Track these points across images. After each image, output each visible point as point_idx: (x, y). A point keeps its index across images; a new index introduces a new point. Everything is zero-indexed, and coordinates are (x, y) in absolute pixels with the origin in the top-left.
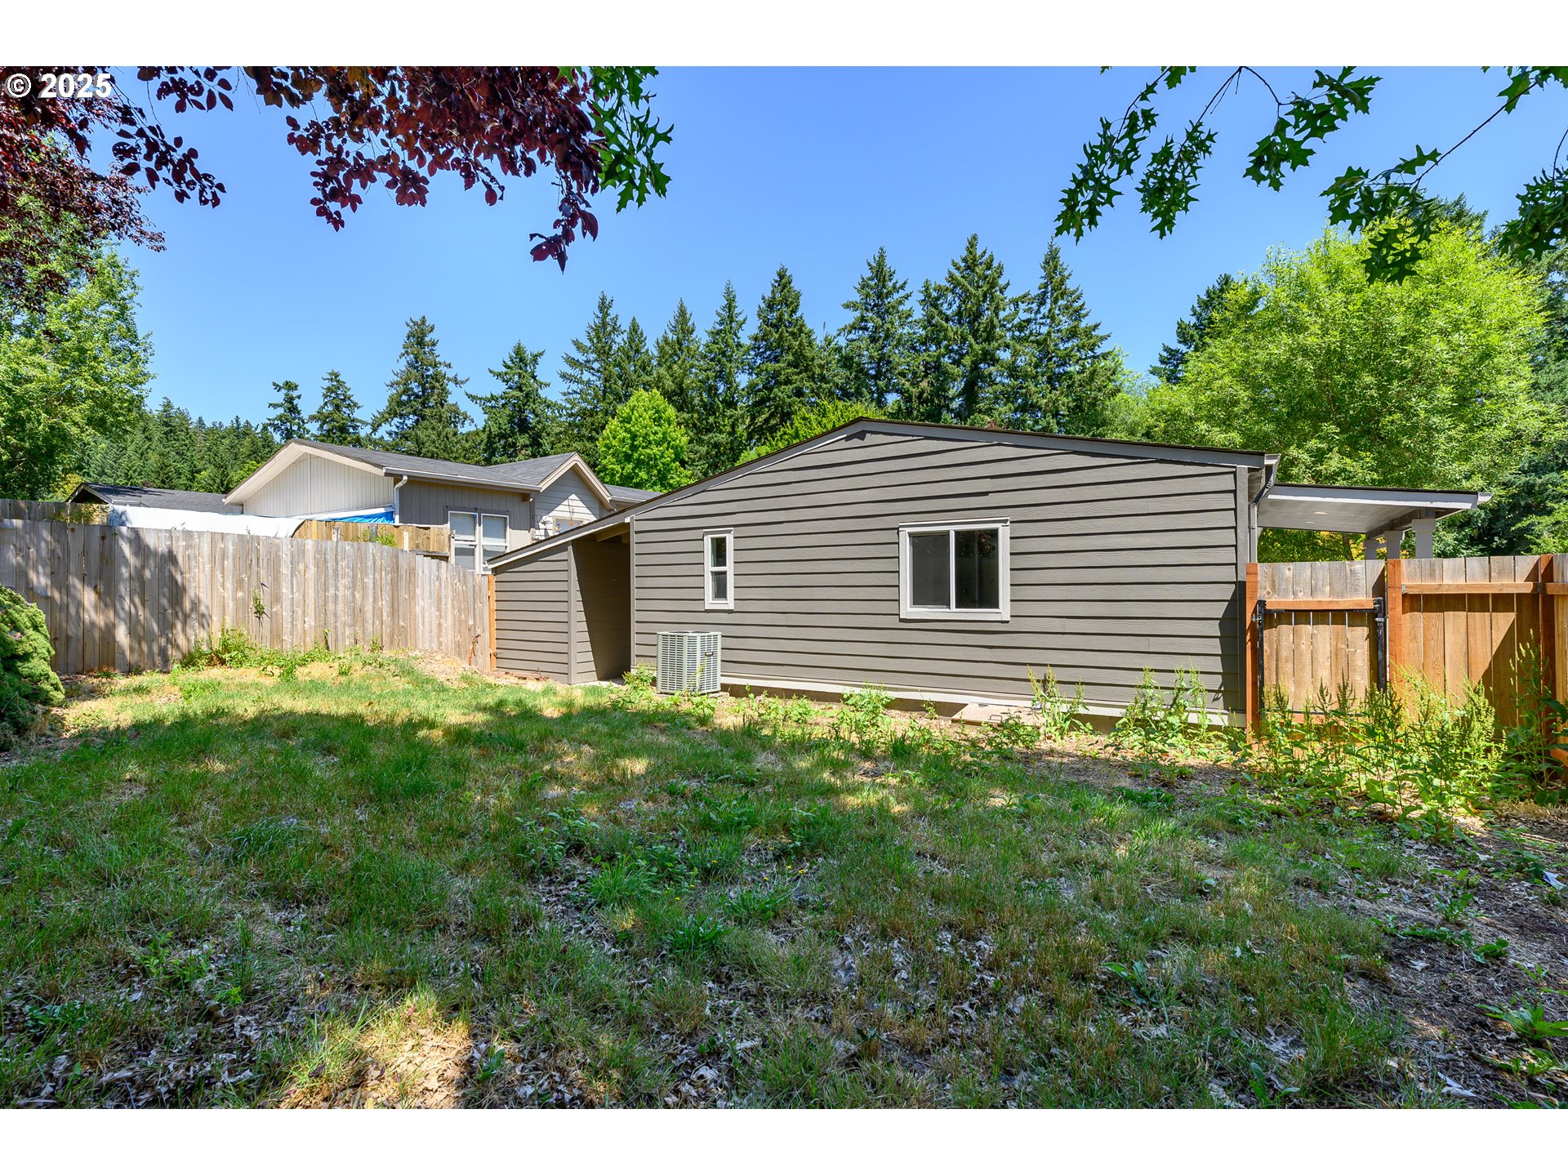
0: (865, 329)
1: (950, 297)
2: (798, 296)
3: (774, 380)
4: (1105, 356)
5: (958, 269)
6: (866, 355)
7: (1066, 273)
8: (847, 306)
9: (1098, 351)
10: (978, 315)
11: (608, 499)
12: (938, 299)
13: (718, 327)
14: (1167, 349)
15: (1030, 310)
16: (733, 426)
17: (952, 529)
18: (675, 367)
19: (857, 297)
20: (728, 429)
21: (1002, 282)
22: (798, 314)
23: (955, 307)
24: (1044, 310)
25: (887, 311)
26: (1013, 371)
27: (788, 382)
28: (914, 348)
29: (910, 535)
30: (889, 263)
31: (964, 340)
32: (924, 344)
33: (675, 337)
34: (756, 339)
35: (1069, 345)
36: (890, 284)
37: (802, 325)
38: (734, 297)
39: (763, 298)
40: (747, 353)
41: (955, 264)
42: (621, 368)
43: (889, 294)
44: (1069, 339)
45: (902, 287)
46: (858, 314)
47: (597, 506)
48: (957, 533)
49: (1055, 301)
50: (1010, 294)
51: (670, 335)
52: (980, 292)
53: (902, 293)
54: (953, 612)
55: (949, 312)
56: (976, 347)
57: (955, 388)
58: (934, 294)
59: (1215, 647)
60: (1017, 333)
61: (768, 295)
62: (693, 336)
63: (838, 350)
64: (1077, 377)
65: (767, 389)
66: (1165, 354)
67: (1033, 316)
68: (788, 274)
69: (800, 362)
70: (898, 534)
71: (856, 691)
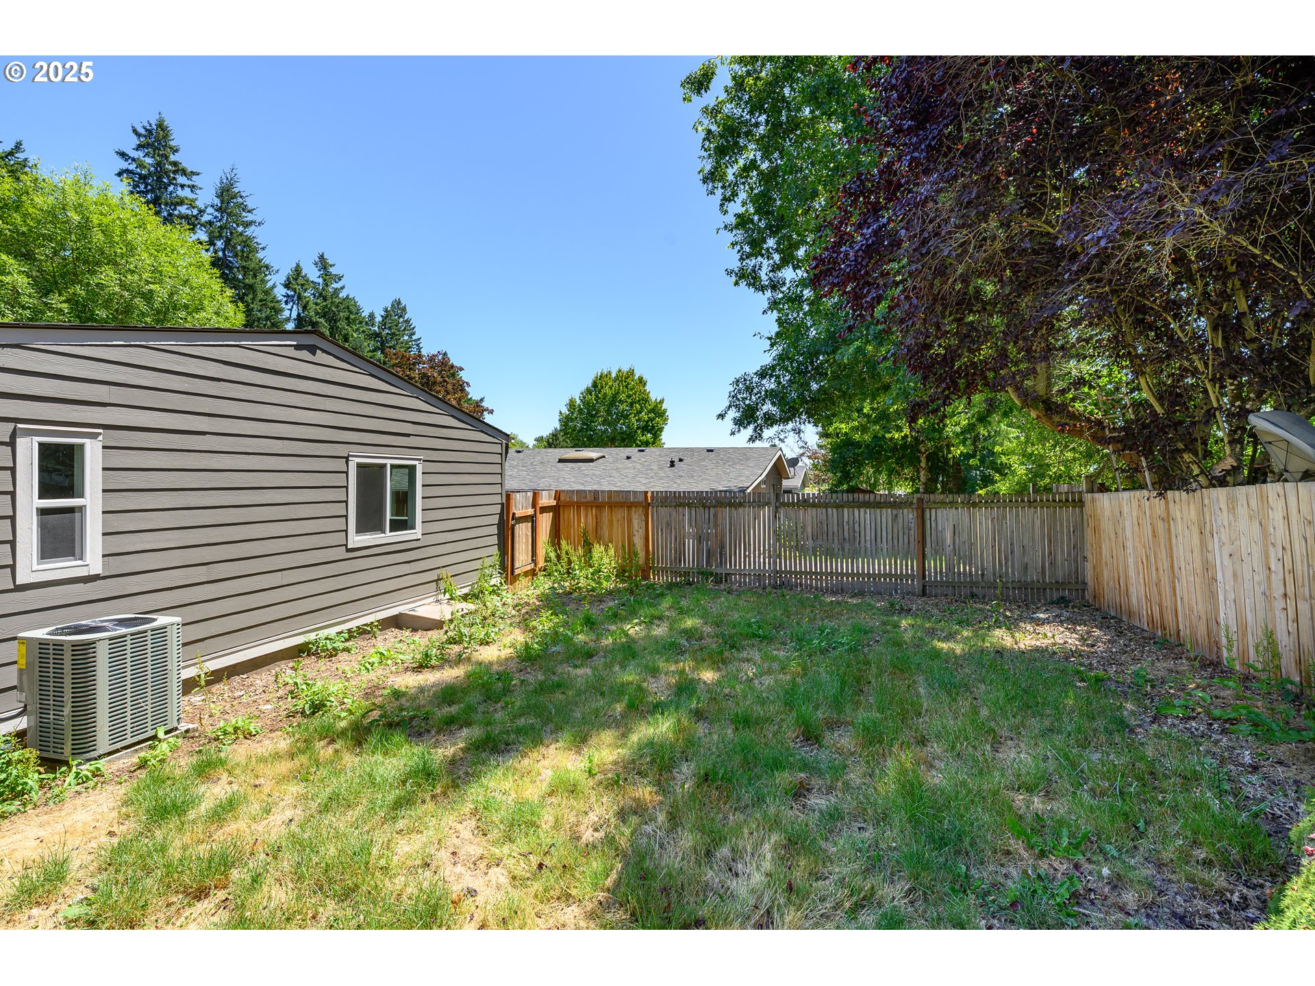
17: (389, 463)
29: (360, 466)
48: (392, 466)
54: (387, 536)
59: (495, 540)
70: (347, 463)
71: (312, 637)
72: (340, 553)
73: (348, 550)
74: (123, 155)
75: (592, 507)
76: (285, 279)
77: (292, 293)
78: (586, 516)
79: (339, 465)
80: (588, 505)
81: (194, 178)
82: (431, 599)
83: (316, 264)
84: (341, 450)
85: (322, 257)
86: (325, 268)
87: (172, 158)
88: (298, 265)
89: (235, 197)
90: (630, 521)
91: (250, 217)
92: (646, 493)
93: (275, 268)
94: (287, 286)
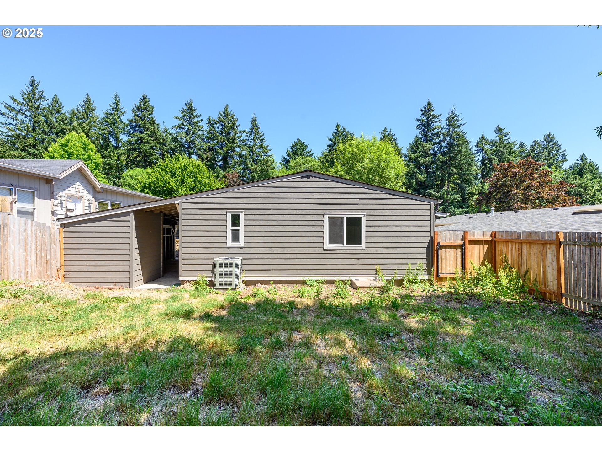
0: (184, 129)
1: (218, 125)
2: (152, 108)
3: (141, 141)
4: (270, 156)
5: (221, 115)
6: (184, 140)
7: (259, 126)
8: (176, 118)
9: (268, 154)
10: (229, 134)
11: (99, 187)
12: (213, 124)
13: (110, 112)
14: (284, 157)
15: (247, 136)
16: (118, 157)
17: (345, 216)
18: (84, 125)
19: (180, 115)
20: (116, 158)
21: (237, 124)
22: (153, 116)
23: (220, 129)
24: (252, 137)
25: (193, 124)
26: (240, 156)
27: (148, 143)
28: (204, 140)
29: (329, 218)
30: (194, 106)
31: (224, 141)
32: (208, 139)
33: (84, 111)
34: (131, 121)
35: (259, 150)
36: (195, 114)
37: (155, 121)
38: (120, 100)
39: (135, 105)
40: (126, 126)
41: (220, 114)
42: (47, 118)
43: (194, 118)
44: (259, 149)
45: (199, 116)
46: (181, 122)
47: (92, 189)
48: (347, 218)
49: (255, 135)
50: (239, 129)
51: (81, 109)
52: (230, 125)
53: (199, 119)
54: (345, 247)
55: (218, 130)
56: (229, 144)
57: (220, 158)
58: (212, 122)
59: (425, 256)
60: (241, 143)
61: (138, 104)
62: (95, 112)
63: (171, 134)
64: (263, 162)
65: (137, 144)
66: (283, 159)
67: (248, 138)
68: (147, 97)
69: (153, 135)
70: (324, 217)
71: (305, 279)
72: (321, 251)
73: (324, 250)
74: (418, 120)
75: (516, 243)
76: (476, 143)
77: (480, 148)
78: (512, 249)
79: (321, 218)
80: (513, 242)
81: (440, 117)
82: (372, 278)
83: (495, 131)
84: (322, 212)
85: (498, 127)
86: (500, 132)
87: (432, 113)
88: (483, 135)
89: (454, 117)
90: (545, 255)
91: (460, 123)
92: (557, 233)
93: (470, 140)
94: (477, 146)
